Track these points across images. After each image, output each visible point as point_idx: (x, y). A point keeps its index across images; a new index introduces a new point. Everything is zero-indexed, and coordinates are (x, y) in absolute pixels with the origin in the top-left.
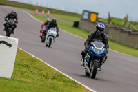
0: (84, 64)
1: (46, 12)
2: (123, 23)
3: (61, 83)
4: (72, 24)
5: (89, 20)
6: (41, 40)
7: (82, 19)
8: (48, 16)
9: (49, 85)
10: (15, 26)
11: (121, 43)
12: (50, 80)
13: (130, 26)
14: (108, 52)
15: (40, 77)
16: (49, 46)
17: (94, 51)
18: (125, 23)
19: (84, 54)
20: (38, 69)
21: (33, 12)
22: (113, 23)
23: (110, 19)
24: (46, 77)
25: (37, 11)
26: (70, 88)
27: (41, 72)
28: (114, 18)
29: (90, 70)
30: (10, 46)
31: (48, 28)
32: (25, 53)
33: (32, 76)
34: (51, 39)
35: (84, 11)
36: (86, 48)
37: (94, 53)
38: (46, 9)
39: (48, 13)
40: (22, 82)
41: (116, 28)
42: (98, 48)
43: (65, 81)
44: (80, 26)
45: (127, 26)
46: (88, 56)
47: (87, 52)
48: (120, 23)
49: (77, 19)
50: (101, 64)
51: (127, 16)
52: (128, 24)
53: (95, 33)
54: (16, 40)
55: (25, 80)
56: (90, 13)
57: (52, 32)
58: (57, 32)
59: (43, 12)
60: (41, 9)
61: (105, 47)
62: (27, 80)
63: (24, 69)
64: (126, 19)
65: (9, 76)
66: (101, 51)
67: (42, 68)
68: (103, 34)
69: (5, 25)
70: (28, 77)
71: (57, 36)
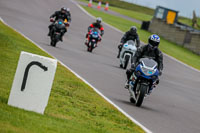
0: (128, 87)
5: (164, 20)
7: (155, 18)
8: (106, 10)
9: (95, 127)
12: (97, 119)
20: (82, 98)
24: (92, 113)
25: (90, 2)
27: (86, 104)
29: (136, 95)
32: (67, 71)
33: (73, 110)
36: (132, 67)
40: (58, 119)
42: (148, 67)
43: (118, 121)
46: (134, 76)
50: (150, 89)
55: (63, 117)
56: (167, 11)
59: (100, 4)
61: (158, 67)
62: (65, 117)
63: (63, 99)
70: (68, 112)
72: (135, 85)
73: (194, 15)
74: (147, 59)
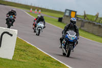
0: (61, 47)
1: (38, 10)
2: (95, 19)
3: (49, 63)
4: (57, 19)
5: (70, 16)
6: (33, 31)
7: (65, 16)
8: (39, 13)
9: (40, 65)
10: (14, 21)
11: (93, 34)
12: (41, 61)
13: (100, 21)
14: (78, 38)
15: (33, 59)
16: (38, 35)
17: (69, 38)
18: (97, 19)
19: (61, 40)
20: (32, 52)
21: (29, 10)
22: (88, 19)
23: (85, 16)
24: (38, 59)
25: (31, 10)
26: (56, 67)
27: (35, 55)
28: (88, 15)
29: (66, 51)
30: (11, 35)
31: (38, 22)
32: (22, 41)
33: (28, 58)
34: (39, 30)
35: (66, 10)
36: (63, 36)
37: (69, 39)
38: (38, 9)
39: (40, 11)
40: (20, 62)
41: (89, 22)
42: (71, 35)
43: (52, 62)
44: (63, 21)
45: (97, 21)
46: (64, 41)
47: (64, 38)
48: (93, 19)
49: (61, 16)
50: (74, 47)
51: (98, 14)
52: (99, 19)
53: (70, 25)
54: (16, 31)
57: (41, 24)
58: (44, 24)
59: (36, 11)
60: (34, 8)
61: (77, 35)
62: (24, 61)
63: (22, 53)
64: (97, 16)
65: (11, 58)
66: (73, 37)
67: (35, 52)
68: (75, 26)
69: (7, 19)
70: (25, 59)
71: (44, 28)
72: (65, 46)
73: (85, 13)
74: (70, 31)
